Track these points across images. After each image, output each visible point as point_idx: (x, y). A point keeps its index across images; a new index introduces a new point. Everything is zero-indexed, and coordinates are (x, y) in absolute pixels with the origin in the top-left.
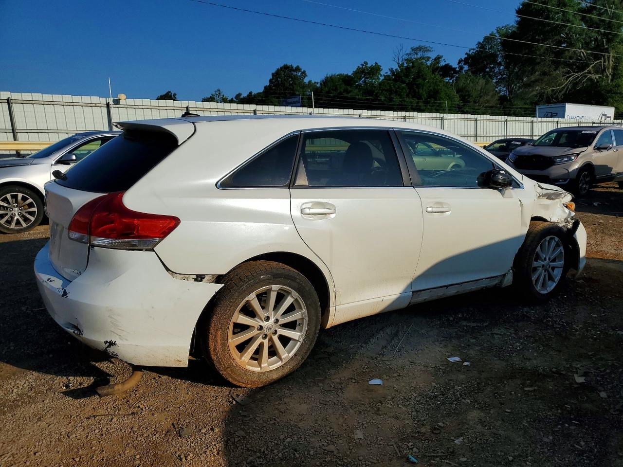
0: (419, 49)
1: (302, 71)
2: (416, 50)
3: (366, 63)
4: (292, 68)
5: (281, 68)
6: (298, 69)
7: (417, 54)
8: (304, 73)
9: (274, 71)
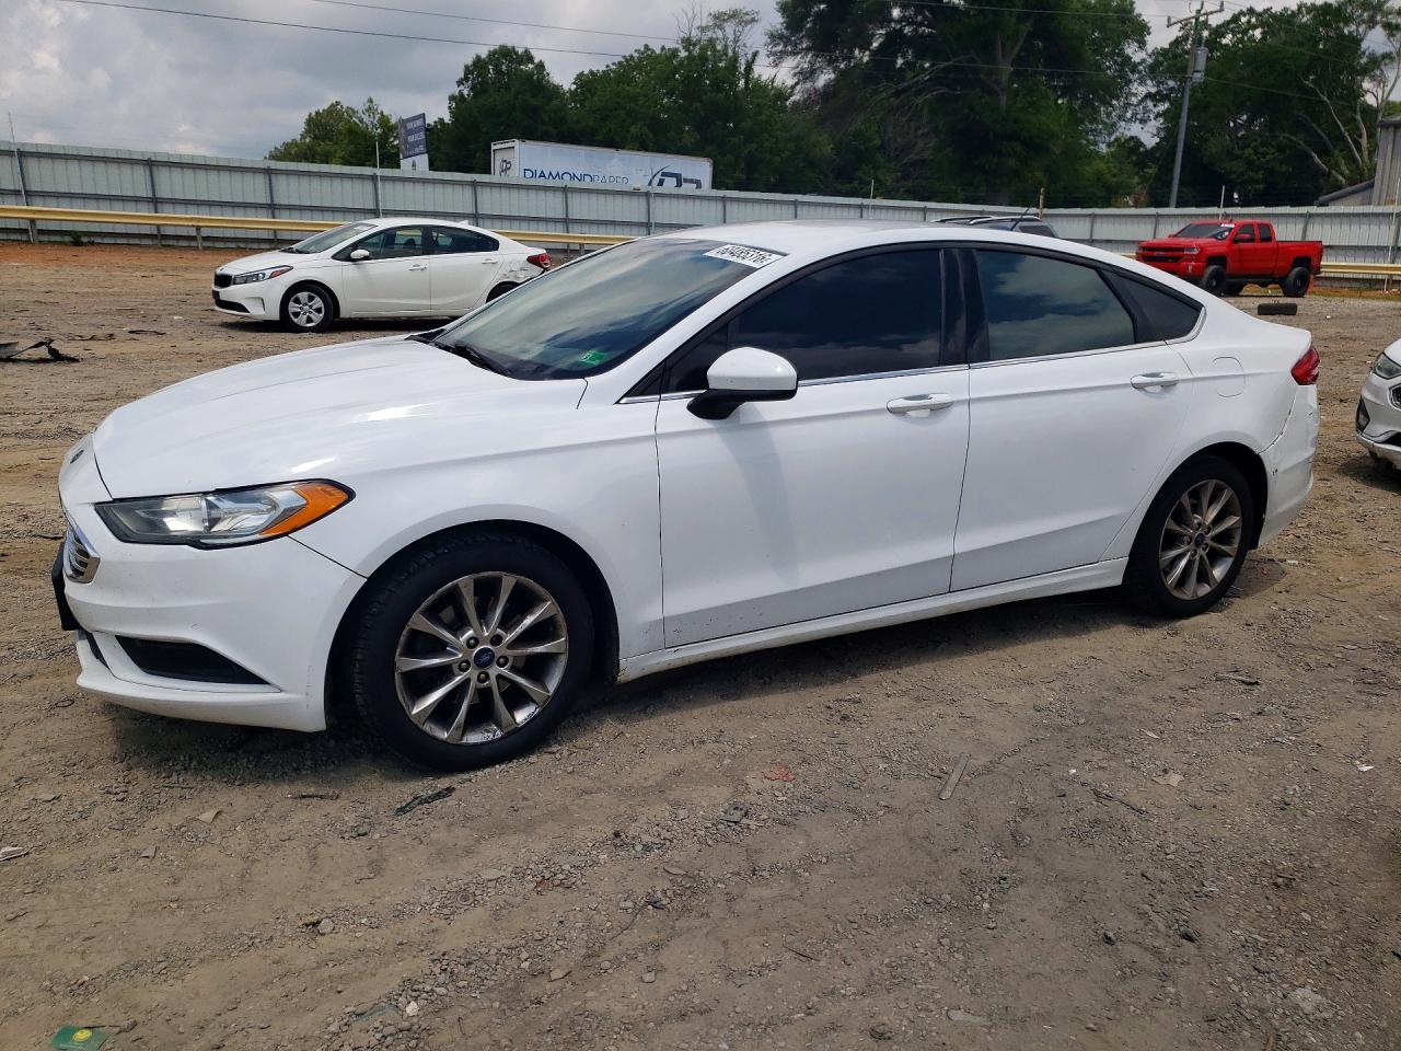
0: (734, 15)
1: (536, 61)
2: (720, 19)
3: (646, 46)
4: (516, 53)
5: (492, 54)
6: (528, 57)
7: (720, 27)
8: (541, 66)
9: (469, 61)
